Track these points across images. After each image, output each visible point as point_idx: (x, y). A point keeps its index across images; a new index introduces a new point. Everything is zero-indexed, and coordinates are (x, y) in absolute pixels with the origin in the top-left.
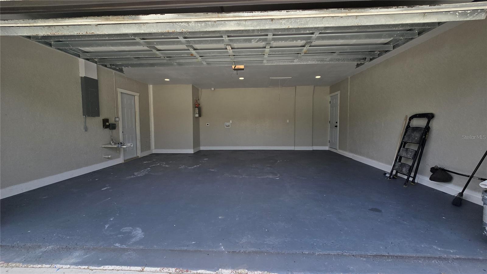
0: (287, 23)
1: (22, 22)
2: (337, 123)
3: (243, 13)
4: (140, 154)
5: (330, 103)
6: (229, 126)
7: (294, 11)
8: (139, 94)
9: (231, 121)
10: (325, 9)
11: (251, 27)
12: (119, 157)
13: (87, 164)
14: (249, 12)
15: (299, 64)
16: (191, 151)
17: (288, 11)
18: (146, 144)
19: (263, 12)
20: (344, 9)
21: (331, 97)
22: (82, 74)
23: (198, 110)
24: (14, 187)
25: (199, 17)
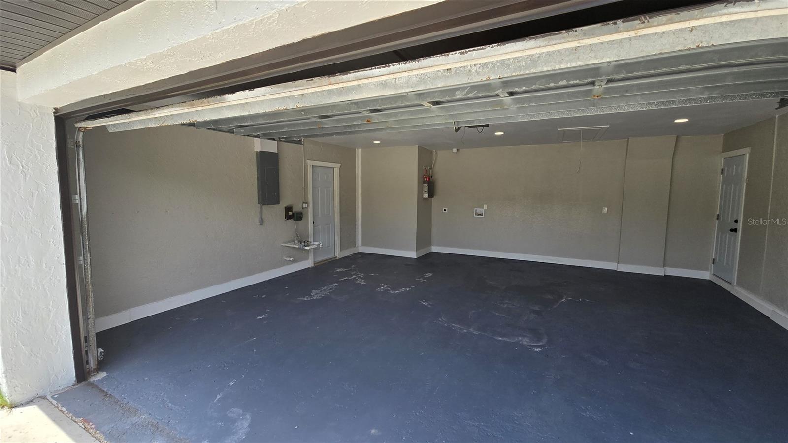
0: (483, 69)
1: (121, 118)
2: (736, 221)
3: (372, 69)
4: (339, 254)
5: (722, 173)
6: (482, 215)
7: (478, 49)
8: (340, 165)
9: (485, 207)
10: (564, 31)
11: (408, 87)
12: (307, 258)
13: (261, 270)
14: (383, 67)
15: (599, 113)
16: (413, 255)
17: (463, 51)
18: (348, 237)
19: (409, 63)
20: (623, 22)
21: (725, 158)
22: (258, 149)
23: (427, 187)
24: (173, 299)
25: (301, 88)
